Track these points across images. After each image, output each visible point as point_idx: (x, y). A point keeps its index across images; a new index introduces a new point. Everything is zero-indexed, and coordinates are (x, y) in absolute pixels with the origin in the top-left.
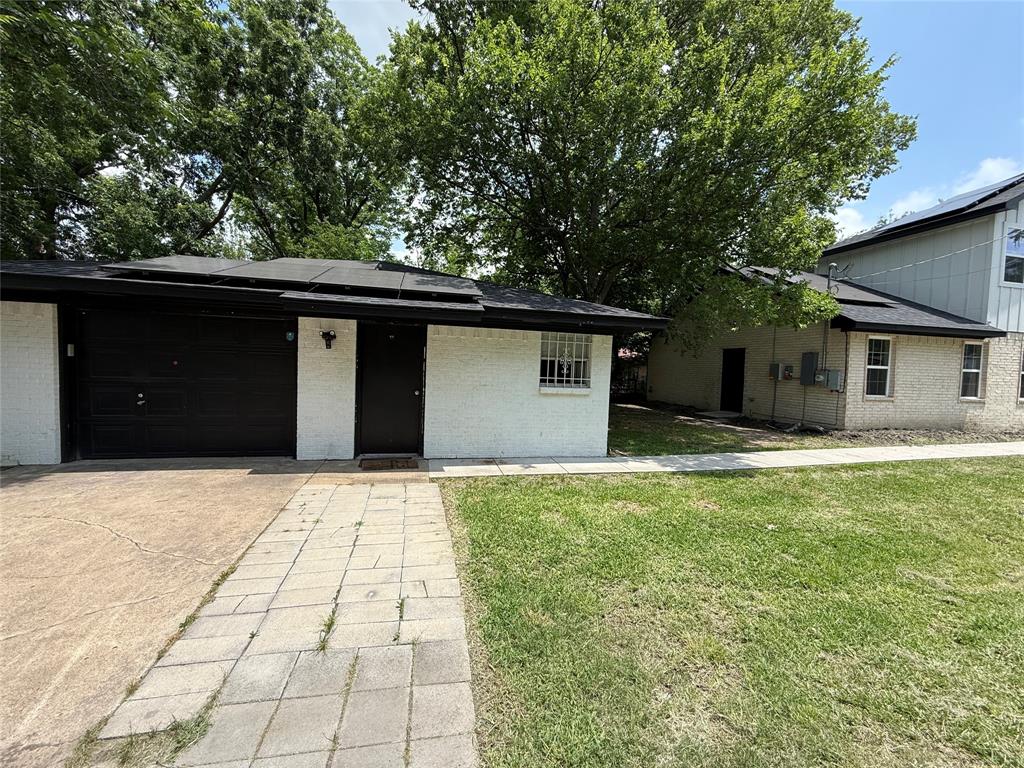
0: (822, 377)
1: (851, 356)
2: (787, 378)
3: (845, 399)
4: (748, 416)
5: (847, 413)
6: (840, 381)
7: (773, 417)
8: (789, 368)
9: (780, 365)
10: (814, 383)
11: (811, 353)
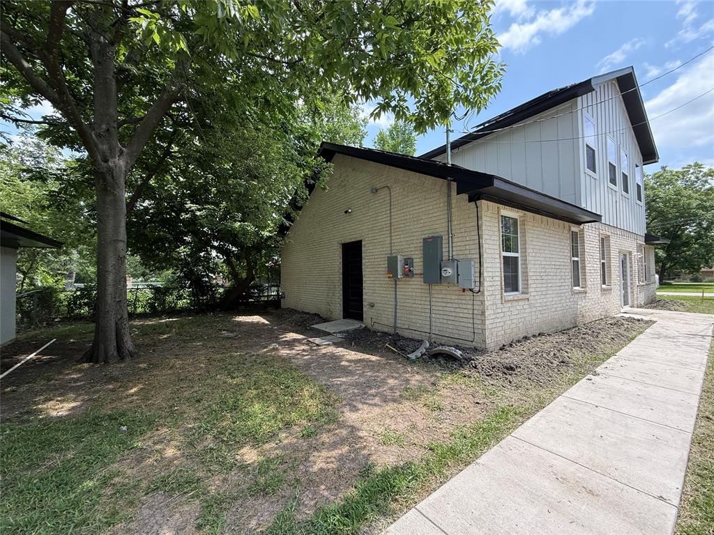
0: (450, 270)
1: (485, 237)
2: (409, 274)
3: (482, 302)
4: (370, 326)
5: (487, 322)
6: (474, 276)
7: (395, 327)
8: (408, 261)
9: (399, 258)
10: (441, 279)
11: (433, 237)
